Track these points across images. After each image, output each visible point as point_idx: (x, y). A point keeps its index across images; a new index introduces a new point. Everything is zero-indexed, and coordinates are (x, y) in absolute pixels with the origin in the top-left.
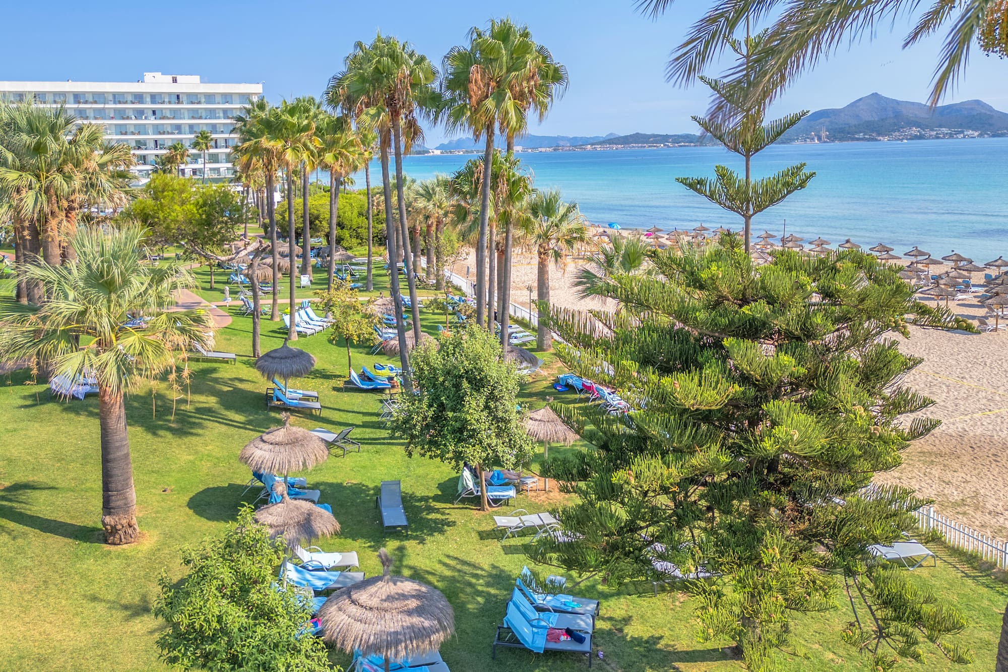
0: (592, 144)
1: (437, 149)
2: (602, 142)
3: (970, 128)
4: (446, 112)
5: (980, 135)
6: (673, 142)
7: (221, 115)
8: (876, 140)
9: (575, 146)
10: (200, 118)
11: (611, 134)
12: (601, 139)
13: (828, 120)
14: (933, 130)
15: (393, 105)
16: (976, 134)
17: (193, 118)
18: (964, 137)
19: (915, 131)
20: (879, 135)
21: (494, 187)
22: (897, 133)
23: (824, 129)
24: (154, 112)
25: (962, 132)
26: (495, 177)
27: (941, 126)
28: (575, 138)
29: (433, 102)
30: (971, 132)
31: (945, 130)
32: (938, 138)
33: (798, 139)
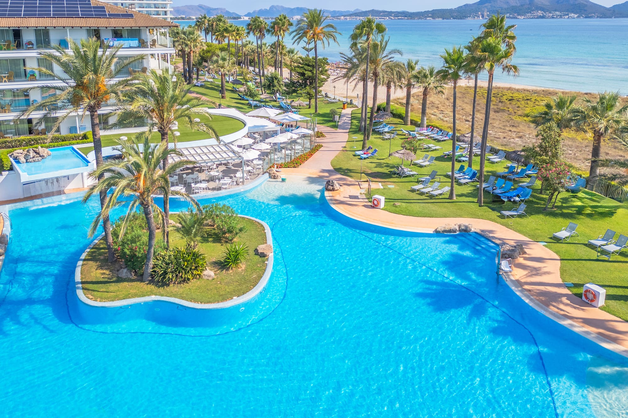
0: (344, 16)
1: (246, 16)
2: (351, 15)
3: (573, 12)
4: (271, 33)
5: (578, 17)
6: (394, 16)
7: (153, 6)
8: (517, 18)
9: (334, 17)
10: (143, 7)
11: (357, 9)
12: (351, 13)
13: (490, 4)
14: (550, 13)
15: (260, 31)
16: (576, 16)
17: (140, 7)
18: (569, 18)
19: (540, 13)
20: (518, 15)
21: (279, 47)
22: (529, 14)
23: (486, 10)
24: (122, 4)
25: (568, 15)
26: (279, 45)
27: (556, 10)
28: (334, 12)
29: (268, 31)
30: (573, 15)
31: (558, 13)
32: (553, 18)
33: (470, 16)
